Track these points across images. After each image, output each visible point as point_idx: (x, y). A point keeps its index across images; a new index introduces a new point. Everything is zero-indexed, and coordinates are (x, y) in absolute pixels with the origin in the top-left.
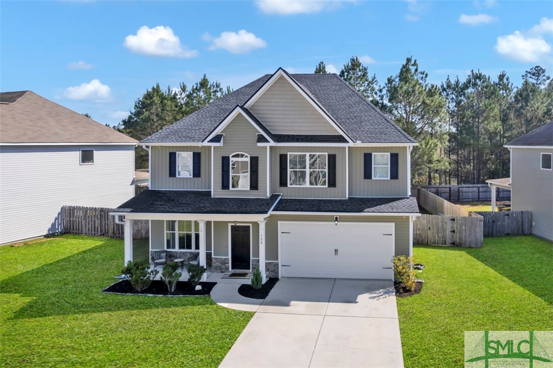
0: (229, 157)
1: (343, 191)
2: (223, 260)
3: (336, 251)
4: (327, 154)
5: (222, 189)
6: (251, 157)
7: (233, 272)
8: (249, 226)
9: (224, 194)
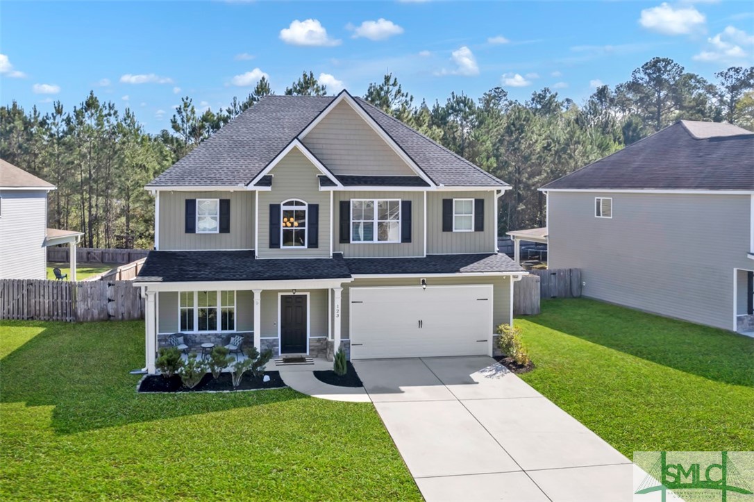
0: (280, 205)
1: (421, 247)
2: (271, 341)
3: (420, 323)
4: (400, 200)
5: (270, 247)
6: (309, 205)
7: (285, 357)
8: (306, 296)
9: (274, 254)
